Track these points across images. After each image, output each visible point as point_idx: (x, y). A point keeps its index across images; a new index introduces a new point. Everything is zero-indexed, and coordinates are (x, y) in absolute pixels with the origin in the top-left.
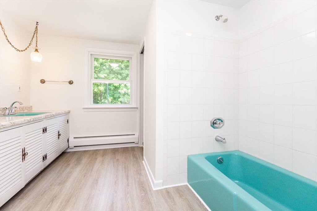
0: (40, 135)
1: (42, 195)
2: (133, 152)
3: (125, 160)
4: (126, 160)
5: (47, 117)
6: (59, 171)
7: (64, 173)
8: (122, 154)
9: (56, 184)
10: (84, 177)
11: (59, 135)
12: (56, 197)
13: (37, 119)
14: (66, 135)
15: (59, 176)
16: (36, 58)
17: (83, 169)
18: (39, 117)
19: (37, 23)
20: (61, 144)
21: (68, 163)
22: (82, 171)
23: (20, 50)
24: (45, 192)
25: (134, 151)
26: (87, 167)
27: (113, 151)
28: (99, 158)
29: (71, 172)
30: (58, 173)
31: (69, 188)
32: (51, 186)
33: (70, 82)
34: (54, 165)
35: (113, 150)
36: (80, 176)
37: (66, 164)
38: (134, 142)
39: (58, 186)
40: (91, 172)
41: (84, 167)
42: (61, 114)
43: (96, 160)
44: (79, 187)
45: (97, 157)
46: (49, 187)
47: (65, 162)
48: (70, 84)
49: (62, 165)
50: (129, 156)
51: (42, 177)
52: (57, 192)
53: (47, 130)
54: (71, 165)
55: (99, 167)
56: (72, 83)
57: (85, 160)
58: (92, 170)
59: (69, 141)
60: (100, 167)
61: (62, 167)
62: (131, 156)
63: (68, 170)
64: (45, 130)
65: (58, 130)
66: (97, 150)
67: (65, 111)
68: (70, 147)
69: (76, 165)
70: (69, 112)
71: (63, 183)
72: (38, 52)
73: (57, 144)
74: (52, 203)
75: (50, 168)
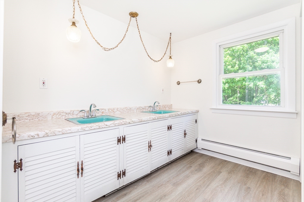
0: (165, 132)
1: (158, 187)
2: (283, 187)
3: (261, 195)
4: (263, 195)
5: (171, 116)
6: (181, 169)
7: (183, 174)
8: (259, 182)
9: (171, 183)
10: (197, 189)
11: (185, 134)
12: (165, 196)
13: (161, 118)
14: (194, 134)
15: (177, 175)
16: (170, 64)
17: (200, 179)
18: (163, 116)
19: (171, 33)
20: (187, 143)
21: (191, 165)
22: (199, 181)
23: (157, 60)
24: (161, 185)
25: (287, 186)
26: (205, 179)
27: (248, 171)
28: (224, 174)
29: (189, 176)
30: (179, 171)
31: (178, 194)
32: (168, 182)
33: (198, 81)
34: (180, 162)
35: (247, 169)
36: (193, 185)
37: (189, 165)
38: (290, 171)
39: (172, 186)
40: (207, 187)
41: (203, 177)
42: (188, 114)
43: (219, 175)
44: (186, 199)
45: (221, 171)
46: (166, 182)
47: (188, 163)
48: (199, 83)
49: (186, 164)
50: (272, 191)
51: (167, 169)
52: (168, 192)
53: (172, 128)
54: (192, 169)
55: (218, 186)
56: (200, 82)
57: (207, 169)
58: (208, 186)
59: (197, 142)
60: (220, 186)
61: (184, 167)
62: (276, 193)
63: (187, 172)
64: (170, 128)
65: (184, 129)
66: (226, 161)
67: (192, 111)
68: (198, 148)
69: (196, 171)
70: (198, 112)
71: (176, 185)
72: (172, 58)
73: (183, 142)
74: (160, 200)
75: (175, 164)
